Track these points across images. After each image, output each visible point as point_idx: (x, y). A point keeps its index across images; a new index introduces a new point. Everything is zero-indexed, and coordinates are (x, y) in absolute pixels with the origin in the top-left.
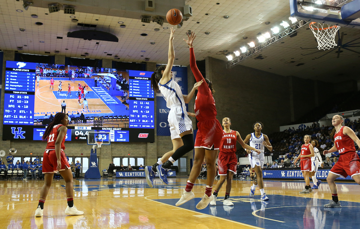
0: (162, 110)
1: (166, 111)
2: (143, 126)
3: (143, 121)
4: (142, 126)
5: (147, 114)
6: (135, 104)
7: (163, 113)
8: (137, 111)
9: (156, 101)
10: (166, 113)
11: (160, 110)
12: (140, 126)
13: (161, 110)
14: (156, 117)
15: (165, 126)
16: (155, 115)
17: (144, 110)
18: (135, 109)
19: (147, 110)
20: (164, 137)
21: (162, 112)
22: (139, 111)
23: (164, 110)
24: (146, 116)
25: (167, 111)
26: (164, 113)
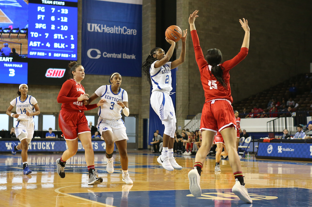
0: (93, 25)
1: (100, 27)
2: (56, 55)
3: (56, 45)
4: (52, 55)
5: (64, 33)
6: (41, 13)
7: (94, 32)
8: (44, 26)
9: (81, 8)
10: (99, 31)
11: (89, 25)
12: (50, 54)
13: (91, 26)
14: (81, 38)
15: (98, 57)
16: (78, 34)
17: (58, 23)
18: (40, 21)
19: (64, 24)
20: (95, 77)
21: (93, 30)
22: (49, 27)
23: (96, 25)
24: (60, 36)
25: (102, 28)
26: (96, 31)
